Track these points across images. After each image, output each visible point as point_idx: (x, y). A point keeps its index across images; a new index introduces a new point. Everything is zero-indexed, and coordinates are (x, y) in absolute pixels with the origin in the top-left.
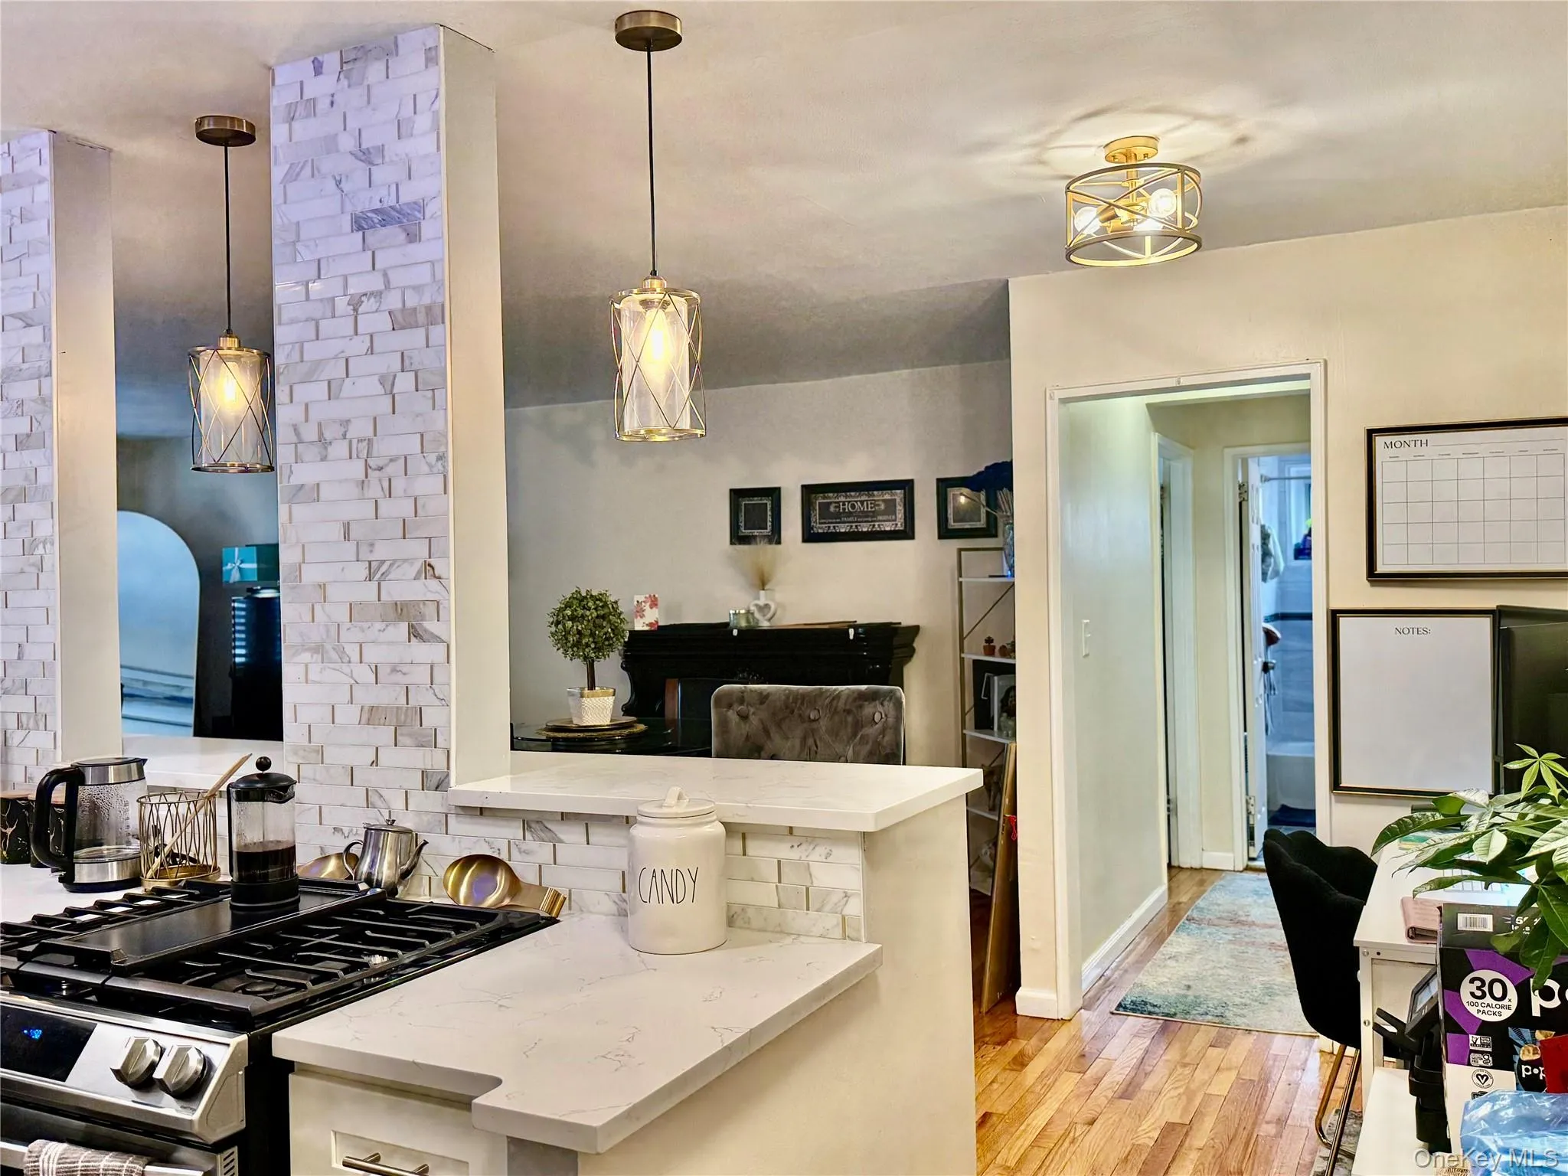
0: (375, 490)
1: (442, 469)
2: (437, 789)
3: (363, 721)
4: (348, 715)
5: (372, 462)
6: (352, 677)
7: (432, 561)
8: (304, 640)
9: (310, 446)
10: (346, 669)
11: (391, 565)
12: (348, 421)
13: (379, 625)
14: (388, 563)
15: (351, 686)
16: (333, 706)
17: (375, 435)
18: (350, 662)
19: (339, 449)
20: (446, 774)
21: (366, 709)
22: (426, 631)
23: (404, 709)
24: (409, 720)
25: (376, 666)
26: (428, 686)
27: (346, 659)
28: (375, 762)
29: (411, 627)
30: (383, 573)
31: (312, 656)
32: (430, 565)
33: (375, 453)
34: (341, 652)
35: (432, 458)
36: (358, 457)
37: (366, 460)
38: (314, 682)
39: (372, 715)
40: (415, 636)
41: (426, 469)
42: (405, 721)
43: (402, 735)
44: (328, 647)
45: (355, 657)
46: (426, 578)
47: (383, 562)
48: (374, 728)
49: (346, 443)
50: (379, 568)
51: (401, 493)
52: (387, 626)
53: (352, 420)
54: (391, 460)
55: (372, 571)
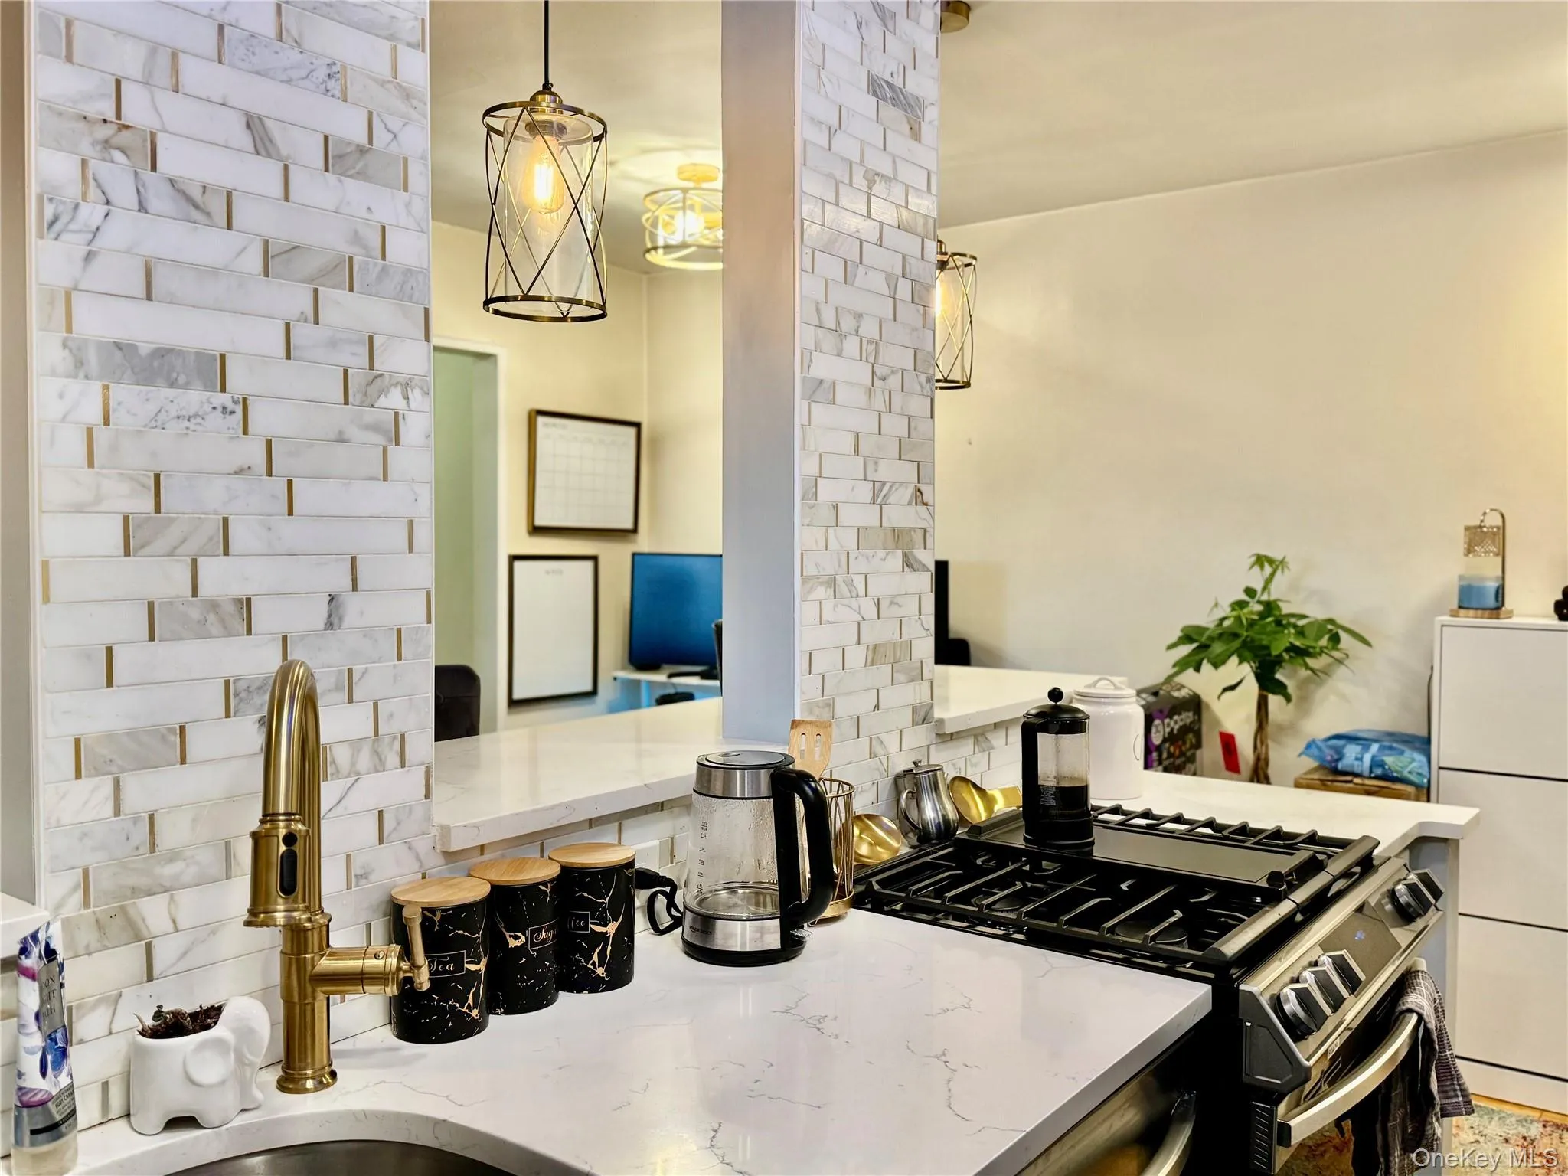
0: (880, 404)
1: (930, 392)
2: (923, 723)
3: (868, 664)
4: (857, 656)
5: (879, 370)
6: (859, 613)
7: (922, 487)
8: (819, 572)
9: (828, 333)
10: (854, 603)
11: (891, 487)
12: (861, 315)
13: (881, 554)
14: (888, 485)
15: (859, 624)
16: (844, 649)
17: (881, 341)
18: (857, 596)
19: (851, 345)
20: (930, 705)
21: (871, 648)
22: (916, 560)
23: (899, 644)
24: (902, 657)
25: (878, 599)
26: (917, 617)
27: (854, 594)
28: (877, 707)
29: (905, 555)
30: (884, 497)
31: (826, 591)
32: (919, 491)
33: (880, 361)
34: (850, 584)
35: (923, 378)
36: (867, 362)
37: (873, 366)
38: (829, 622)
39: (875, 654)
40: (908, 566)
41: (918, 389)
42: (900, 658)
43: (897, 672)
44: (839, 579)
45: (862, 592)
46: (916, 504)
47: (884, 483)
48: (878, 668)
49: (857, 339)
50: (881, 490)
51: (899, 411)
52: (887, 554)
53: (864, 315)
54: (893, 372)
55: (876, 492)
